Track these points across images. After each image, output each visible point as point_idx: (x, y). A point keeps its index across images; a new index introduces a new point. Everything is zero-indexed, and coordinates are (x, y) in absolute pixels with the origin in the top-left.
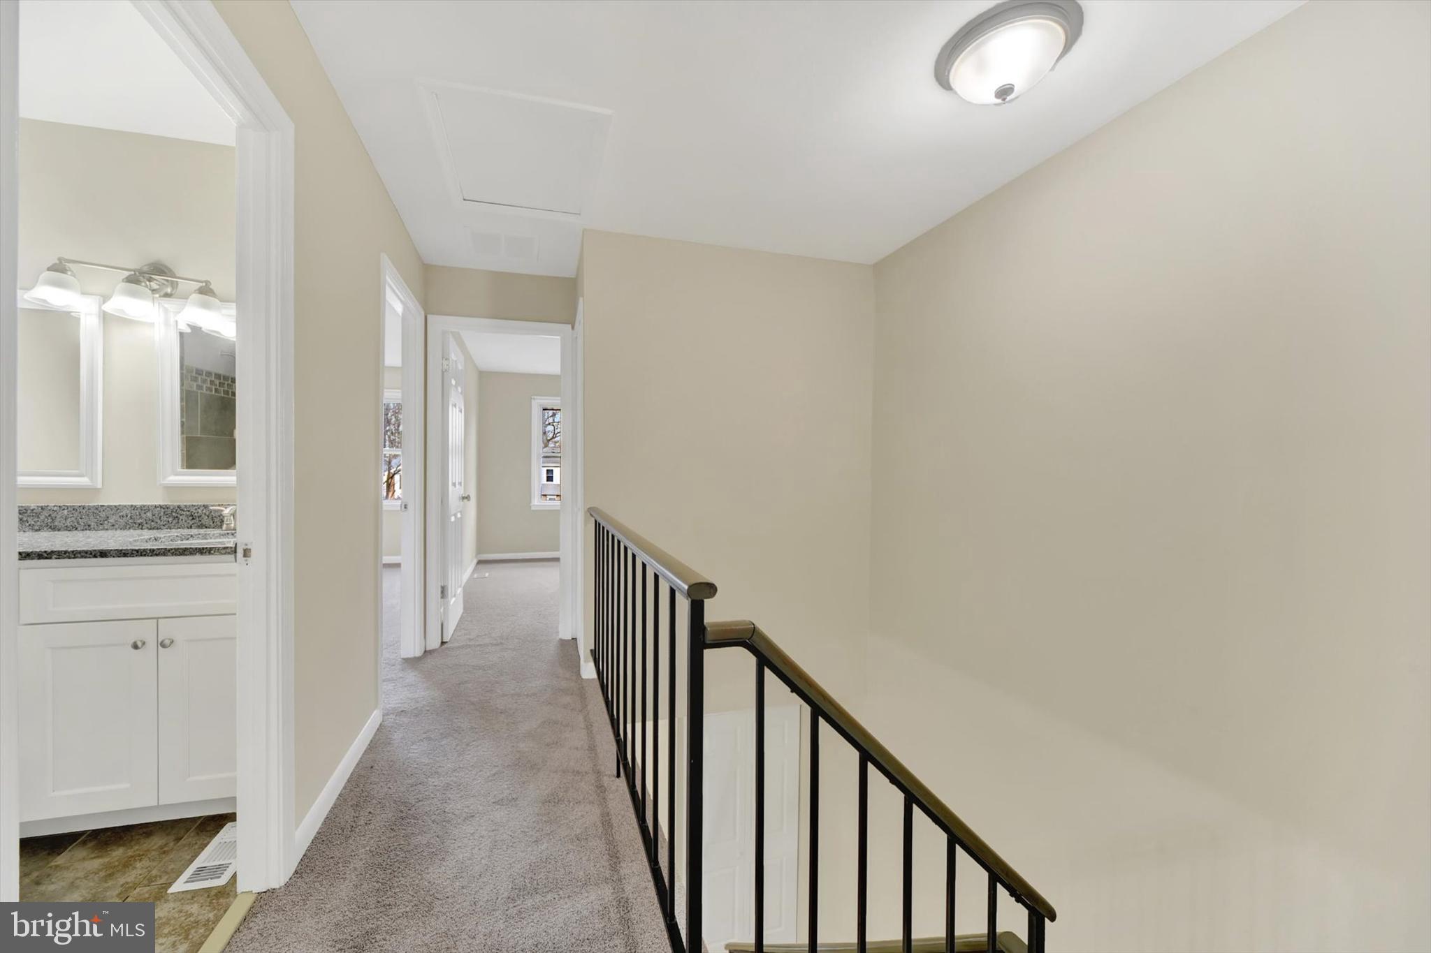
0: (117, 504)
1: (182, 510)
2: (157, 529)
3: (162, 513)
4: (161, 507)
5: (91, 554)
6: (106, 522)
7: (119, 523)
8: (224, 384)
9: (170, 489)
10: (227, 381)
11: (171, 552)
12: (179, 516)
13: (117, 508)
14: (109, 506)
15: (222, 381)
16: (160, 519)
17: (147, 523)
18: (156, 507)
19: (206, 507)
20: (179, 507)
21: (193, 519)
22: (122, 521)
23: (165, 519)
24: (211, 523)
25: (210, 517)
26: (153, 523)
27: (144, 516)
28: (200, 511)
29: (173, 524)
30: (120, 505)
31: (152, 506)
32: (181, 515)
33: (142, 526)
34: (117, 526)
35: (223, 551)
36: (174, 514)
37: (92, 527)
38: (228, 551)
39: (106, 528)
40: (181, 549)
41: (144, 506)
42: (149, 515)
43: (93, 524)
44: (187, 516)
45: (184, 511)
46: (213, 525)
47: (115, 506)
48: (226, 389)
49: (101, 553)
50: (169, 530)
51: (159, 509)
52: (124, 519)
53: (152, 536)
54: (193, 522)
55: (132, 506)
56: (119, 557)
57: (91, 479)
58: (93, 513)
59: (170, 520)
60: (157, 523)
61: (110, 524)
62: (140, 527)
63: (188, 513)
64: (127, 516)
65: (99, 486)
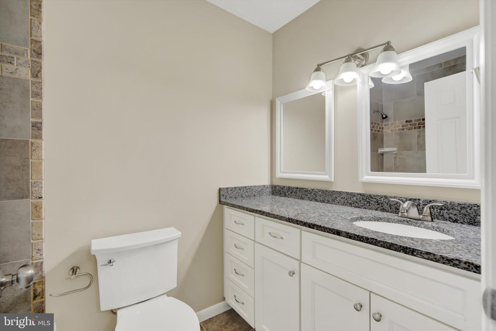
0: (340, 190)
1: (372, 198)
2: (359, 208)
3: (361, 198)
4: (361, 194)
5: (332, 231)
6: (336, 200)
7: (341, 202)
8: (375, 126)
9: (365, 184)
10: (376, 125)
11: (380, 243)
12: (370, 201)
13: (340, 193)
14: (337, 192)
15: (374, 125)
16: (360, 202)
17: (353, 203)
18: (358, 194)
19: (386, 197)
20: (370, 195)
21: (378, 204)
22: (342, 201)
23: (363, 202)
24: (389, 209)
25: (389, 205)
26: (356, 204)
27: (352, 199)
28: (382, 199)
29: (367, 206)
30: (341, 192)
31: (356, 193)
32: (371, 201)
33: (352, 205)
34: (340, 203)
35: (426, 256)
36: (367, 200)
37: (330, 202)
38: (431, 257)
39: (335, 203)
40: (388, 243)
41: (352, 193)
42: (355, 198)
43: (330, 200)
44: (374, 202)
45: (373, 198)
46: (390, 210)
47: (339, 192)
48: (375, 129)
49: (337, 232)
50: (365, 209)
51: (359, 196)
52: (343, 199)
53: (359, 216)
54: (378, 206)
55: (347, 192)
56: (347, 237)
57: (330, 177)
58: (331, 194)
59: (366, 203)
60: (358, 204)
61: (337, 202)
62: (351, 205)
63: (375, 200)
64: (344, 198)
65: (333, 181)
